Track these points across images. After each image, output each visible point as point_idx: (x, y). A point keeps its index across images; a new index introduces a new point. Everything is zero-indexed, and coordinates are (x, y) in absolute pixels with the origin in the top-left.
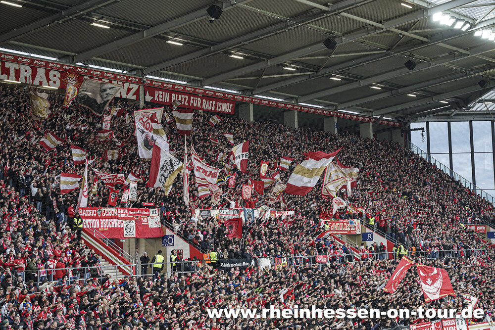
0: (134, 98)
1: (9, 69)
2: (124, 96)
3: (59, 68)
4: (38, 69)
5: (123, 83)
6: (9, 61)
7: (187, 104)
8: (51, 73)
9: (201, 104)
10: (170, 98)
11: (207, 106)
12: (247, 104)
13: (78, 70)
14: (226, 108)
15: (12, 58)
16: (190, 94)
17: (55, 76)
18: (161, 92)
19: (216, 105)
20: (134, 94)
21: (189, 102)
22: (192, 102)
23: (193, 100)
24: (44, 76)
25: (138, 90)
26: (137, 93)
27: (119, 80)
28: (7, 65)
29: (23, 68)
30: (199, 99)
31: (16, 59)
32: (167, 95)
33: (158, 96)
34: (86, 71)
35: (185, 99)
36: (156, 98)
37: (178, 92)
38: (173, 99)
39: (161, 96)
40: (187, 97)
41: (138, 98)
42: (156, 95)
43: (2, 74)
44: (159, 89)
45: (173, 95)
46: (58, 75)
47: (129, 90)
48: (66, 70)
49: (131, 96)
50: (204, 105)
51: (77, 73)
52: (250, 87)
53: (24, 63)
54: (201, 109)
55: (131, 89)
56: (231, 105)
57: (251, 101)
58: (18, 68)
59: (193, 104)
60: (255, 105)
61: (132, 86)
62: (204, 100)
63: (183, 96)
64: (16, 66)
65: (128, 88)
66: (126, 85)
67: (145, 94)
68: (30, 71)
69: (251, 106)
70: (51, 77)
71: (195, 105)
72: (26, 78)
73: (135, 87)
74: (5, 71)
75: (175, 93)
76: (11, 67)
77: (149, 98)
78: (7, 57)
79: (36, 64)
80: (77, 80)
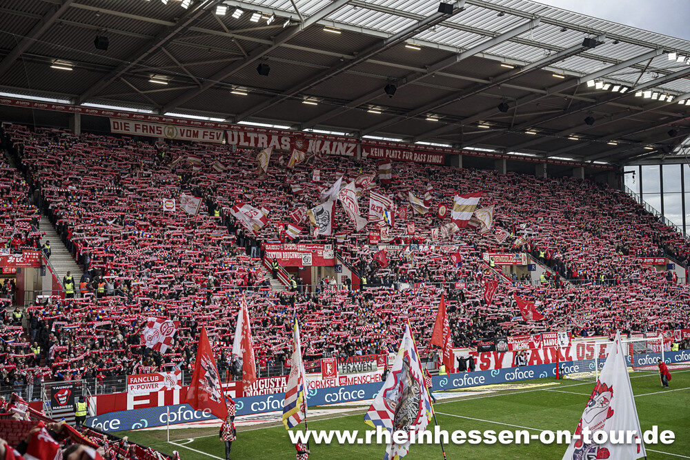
0: (352, 154)
1: (250, 138)
2: (343, 153)
3: (290, 135)
4: (273, 137)
5: (343, 144)
6: (250, 131)
7: (399, 158)
8: (283, 139)
9: (413, 157)
10: (385, 153)
11: (419, 158)
12: (457, 155)
13: (306, 135)
14: (436, 159)
15: (253, 129)
16: (402, 150)
17: (286, 141)
18: (376, 149)
19: (426, 158)
20: (353, 151)
21: (401, 156)
22: (404, 155)
24: (277, 141)
25: (356, 147)
26: (354, 151)
27: (339, 141)
28: (249, 135)
29: (260, 136)
30: (411, 153)
31: (256, 129)
32: (382, 151)
33: (374, 153)
34: (312, 136)
35: (398, 153)
36: (372, 154)
37: (392, 149)
38: (387, 154)
39: (376, 152)
40: (399, 152)
41: (355, 155)
42: (372, 151)
43: (245, 142)
44: (374, 146)
45: (387, 151)
46: (289, 140)
47: (348, 148)
48: (295, 136)
49: (349, 153)
50: (415, 158)
51: (304, 138)
52: (459, 142)
53: (262, 132)
54: (413, 161)
55: (350, 148)
56: (441, 157)
57: (461, 153)
58: (256, 136)
59: (405, 157)
60: (464, 156)
61: (350, 145)
62: (416, 154)
63: (396, 152)
64: (256, 135)
66: (346, 145)
67: (362, 152)
68: (266, 137)
69: (460, 157)
70: (283, 141)
71: (407, 158)
72: (263, 143)
73: (353, 146)
74: (247, 139)
75: (389, 149)
76: (252, 136)
77: (365, 154)
78: (249, 129)
79: (271, 133)
80: (304, 143)
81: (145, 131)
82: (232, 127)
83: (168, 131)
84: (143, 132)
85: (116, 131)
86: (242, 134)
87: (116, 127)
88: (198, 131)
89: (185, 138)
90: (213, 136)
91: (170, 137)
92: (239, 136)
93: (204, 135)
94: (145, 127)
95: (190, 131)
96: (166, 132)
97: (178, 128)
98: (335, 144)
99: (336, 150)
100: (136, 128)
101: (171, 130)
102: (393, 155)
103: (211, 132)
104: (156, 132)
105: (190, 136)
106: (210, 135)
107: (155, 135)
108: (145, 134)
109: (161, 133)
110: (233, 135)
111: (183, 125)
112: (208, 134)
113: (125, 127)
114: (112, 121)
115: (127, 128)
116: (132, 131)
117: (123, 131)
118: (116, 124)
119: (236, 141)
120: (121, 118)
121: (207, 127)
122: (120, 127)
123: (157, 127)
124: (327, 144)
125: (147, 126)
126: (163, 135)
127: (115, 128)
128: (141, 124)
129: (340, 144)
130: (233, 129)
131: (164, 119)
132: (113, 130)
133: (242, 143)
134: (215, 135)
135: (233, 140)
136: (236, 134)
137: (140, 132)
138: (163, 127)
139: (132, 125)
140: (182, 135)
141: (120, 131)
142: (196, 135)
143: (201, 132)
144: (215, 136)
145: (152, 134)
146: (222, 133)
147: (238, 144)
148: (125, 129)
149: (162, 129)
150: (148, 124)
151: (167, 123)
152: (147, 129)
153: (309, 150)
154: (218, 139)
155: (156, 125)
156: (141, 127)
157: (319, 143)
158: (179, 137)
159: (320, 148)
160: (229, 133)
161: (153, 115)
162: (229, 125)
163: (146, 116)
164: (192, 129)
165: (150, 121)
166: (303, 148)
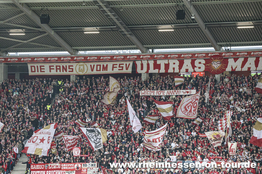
3: (204, 57)
4: (185, 61)
6: (160, 59)
8: (197, 62)
13: (224, 54)
17: (200, 63)
24: (190, 65)
28: (158, 62)
29: (171, 62)
31: (166, 56)
34: (231, 54)
43: (154, 69)
46: (203, 62)
48: (211, 57)
53: (173, 58)
64: (166, 62)
68: (177, 63)
70: (196, 64)
72: (174, 69)
74: (157, 66)
76: (162, 63)
78: (159, 56)
79: (184, 57)
80: (221, 63)
81: (59, 71)
83: (79, 69)
84: (57, 71)
85: (33, 74)
86: (151, 63)
87: (33, 70)
88: (107, 65)
89: (95, 72)
90: (122, 67)
91: (81, 73)
92: (148, 65)
93: (113, 67)
94: (58, 68)
95: (100, 65)
97: (89, 64)
100: (50, 69)
101: (82, 67)
103: (120, 64)
104: (68, 70)
105: (100, 70)
106: (119, 67)
107: (68, 73)
108: (59, 73)
109: (72, 71)
110: (142, 65)
111: (93, 61)
112: (118, 66)
113: (41, 69)
114: (29, 66)
116: (47, 72)
117: (40, 73)
118: (33, 68)
120: (37, 62)
121: (116, 60)
122: (36, 70)
123: (69, 66)
124: (251, 61)
126: (75, 72)
128: (55, 65)
132: (30, 73)
133: (152, 70)
134: (124, 66)
135: (142, 69)
136: (145, 63)
137: (54, 72)
138: (75, 65)
139: (47, 66)
140: (92, 70)
141: (36, 73)
142: (105, 68)
143: (110, 65)
144: (124, 68)
145: (65, 73)
146: (131, 64)
147: (147, 72)
148: (41, 71)
149: (74, 68)
150: (61, 65)
151: (78, 62)
152: (60, 69)
153: (229, 69)
154: (127, 69)
155: (68, 64)
156: (55, 68)
157: (241, 60)
158: (89, 72)
159: (242, 67)
160: (138, 63)
161: (65, 56)
162: (138, 56)
163: (59, 58)
164: (102, 64)
165: (63, 62)
166: (220, 68)
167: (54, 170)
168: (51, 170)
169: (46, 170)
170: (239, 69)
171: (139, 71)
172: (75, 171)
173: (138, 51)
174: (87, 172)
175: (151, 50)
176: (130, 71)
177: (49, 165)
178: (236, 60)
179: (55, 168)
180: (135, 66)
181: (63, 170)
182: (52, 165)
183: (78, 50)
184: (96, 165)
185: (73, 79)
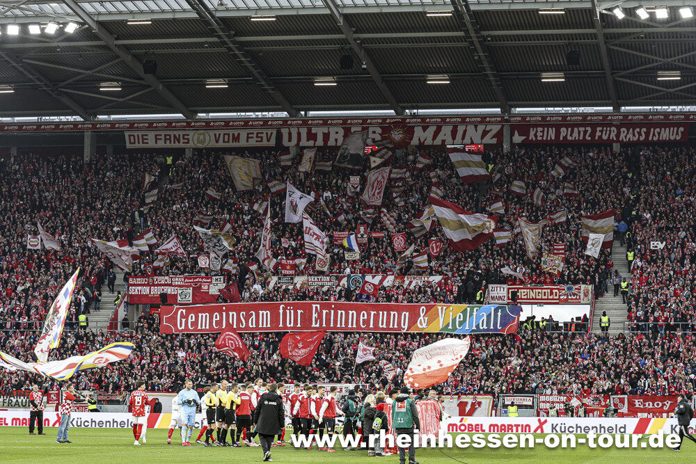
0: (494, 141)
1: (316, 134)
2: (477, 142)
3: (380, 123)
4: (353, 129)
5: (476, 127)
6: (317, 125)
7: (588, 138)
8: (370, 130)
9: (618, 135)
10: (558, 134)
11: (630, 136)
13: (408, 121)
14: (670, 134)
15: (321, 122)
16: (595, 125)
17: (374, 132)
18: (540, 129)
19: (647, 133)
20: (494, 137)
21: (593, 134)
22: (598, 134)
23: (602, 131)
25: (501, 130)
26: (498, 135)
27: (469, 123)
28: (314, 131)
29: (332, 130)
30: (613, 128)
31: (325, 121)
32: (552, 131)
33: (536, 135)
34: (419, 120)
35: (585, 132)
36: (532, 137)
37: (573, 126)
38: (563, 135)
39: (539, 134)
41: (500, 141)
42: (532, 133)
43: (308, 141)
44: (536, 126)
45: (563, 130)
46: (379, 130)
47: (485, 133)
48: (390, 123)
49: (489, 140)
50: (622, 136)
51: (405, 124)
53: (336, 125)
54: (618, 141)
55: (489, 132)
56: (682, 129)
58: (326, 132)
59: (600, 137)
61: (490, 127)
62: (623, 129)
63: (582, 129)
64: (325, 130)
65: (484, 131)
66: (481, 128)
67: (512, 135)
68: (342, 132)
71: (605, 137)
72: (336, 140)
73: (495, 128)
74: (311, 136)
75: (567, 126)
76: (319, 131)
77: (518, 139)
78: (316, 122)
79: (351, 124)
80: (405, 132)
81: (168, 142)
82: (289, 122)
83: (198, 139)
84: (165, 143)
85: (133, 146)
86: (304, 131)
87: (132, 141)
88: (239, 134)
89: (221, 144)
90: (262, 137)
91: (200, 146)
92: (299, 134)
93: (248, 138)
94: (168, 137)
95: (229, 135)
96: (196, 140)
97: (212, 133)
98: (461, 129)
99: (463, 138)
100: (156, 139)
101: (202, 137)
102: (575, 134)
103: (258, 133)
104: (182, 140)
105: (228, 142)
106: (257, 137)
107: (181, 145)
108: (168, 145)
109: (188, 143)
110: (290, 134)
111: (218, 128)
112: (255, 135)
113: (143, 139)
114: (127, 134)
115: (145, 141)
116: (151, 143)
117: (141, 145)
118: (132, 138)
119: (294, 141)
120: (138, 129)
121: (253, 127)
122: (137, 141)
123: (184, 135)
124: (447, 130)
125: (170, 135)
126: (191, 144)
127: (130, 143)
128: (163, 133)
129: (471, 128)
130: (291, 125)
131: (193, 124)
132: (128, 146)
133: (304, 143)
134: (264, 136)
135: (290, 140)
136: (294, 131)
137: (161, 144)
138: (191, 133)
139: (151, 135)
140: (217, 141)
141: (137, 146)
142: (236, 139)
143: (243, 134)
144: (265, 139)
145: (177, 145)
146: (275, 132)
147: (297, 145)
148: (143, 143)
149: (190, 137)
150: (172, 133)
151: (196, 129)
152: (170, 139)
153: (415, 142)
154: (268, 140)
155: (181, 133)
156: (163, 137)
157: (432, 129)
158: (213, 144)
159: (434, 138)
160: (285, 131)
161: (178, 121)
162: (285, 121)
163: (169, 123)
164: (231, 132)
165: (175, 128)
166: (403, 140)
167: (161, 285)
168: (158, 285)
169: (151, 286)
170: (429, 142)
171: (285, 143)
172: (191, 288)
173: (284, 114)
174: (208, 289)
175: (303, 113)
176: (273, 143)
177: (155, 278)
178: (425, 129)
179: (163, 282)
180: (279, 137)
181: (175, 286)
182: (159, 278)
183: (197, 112)
184: (222, 280)
185: (188, 154)
